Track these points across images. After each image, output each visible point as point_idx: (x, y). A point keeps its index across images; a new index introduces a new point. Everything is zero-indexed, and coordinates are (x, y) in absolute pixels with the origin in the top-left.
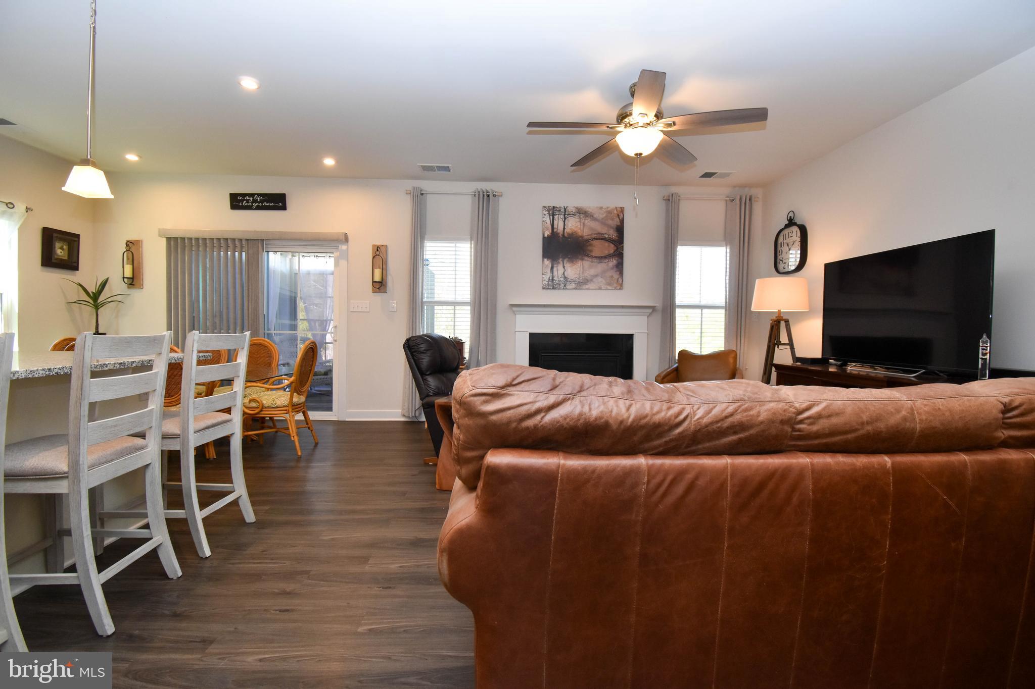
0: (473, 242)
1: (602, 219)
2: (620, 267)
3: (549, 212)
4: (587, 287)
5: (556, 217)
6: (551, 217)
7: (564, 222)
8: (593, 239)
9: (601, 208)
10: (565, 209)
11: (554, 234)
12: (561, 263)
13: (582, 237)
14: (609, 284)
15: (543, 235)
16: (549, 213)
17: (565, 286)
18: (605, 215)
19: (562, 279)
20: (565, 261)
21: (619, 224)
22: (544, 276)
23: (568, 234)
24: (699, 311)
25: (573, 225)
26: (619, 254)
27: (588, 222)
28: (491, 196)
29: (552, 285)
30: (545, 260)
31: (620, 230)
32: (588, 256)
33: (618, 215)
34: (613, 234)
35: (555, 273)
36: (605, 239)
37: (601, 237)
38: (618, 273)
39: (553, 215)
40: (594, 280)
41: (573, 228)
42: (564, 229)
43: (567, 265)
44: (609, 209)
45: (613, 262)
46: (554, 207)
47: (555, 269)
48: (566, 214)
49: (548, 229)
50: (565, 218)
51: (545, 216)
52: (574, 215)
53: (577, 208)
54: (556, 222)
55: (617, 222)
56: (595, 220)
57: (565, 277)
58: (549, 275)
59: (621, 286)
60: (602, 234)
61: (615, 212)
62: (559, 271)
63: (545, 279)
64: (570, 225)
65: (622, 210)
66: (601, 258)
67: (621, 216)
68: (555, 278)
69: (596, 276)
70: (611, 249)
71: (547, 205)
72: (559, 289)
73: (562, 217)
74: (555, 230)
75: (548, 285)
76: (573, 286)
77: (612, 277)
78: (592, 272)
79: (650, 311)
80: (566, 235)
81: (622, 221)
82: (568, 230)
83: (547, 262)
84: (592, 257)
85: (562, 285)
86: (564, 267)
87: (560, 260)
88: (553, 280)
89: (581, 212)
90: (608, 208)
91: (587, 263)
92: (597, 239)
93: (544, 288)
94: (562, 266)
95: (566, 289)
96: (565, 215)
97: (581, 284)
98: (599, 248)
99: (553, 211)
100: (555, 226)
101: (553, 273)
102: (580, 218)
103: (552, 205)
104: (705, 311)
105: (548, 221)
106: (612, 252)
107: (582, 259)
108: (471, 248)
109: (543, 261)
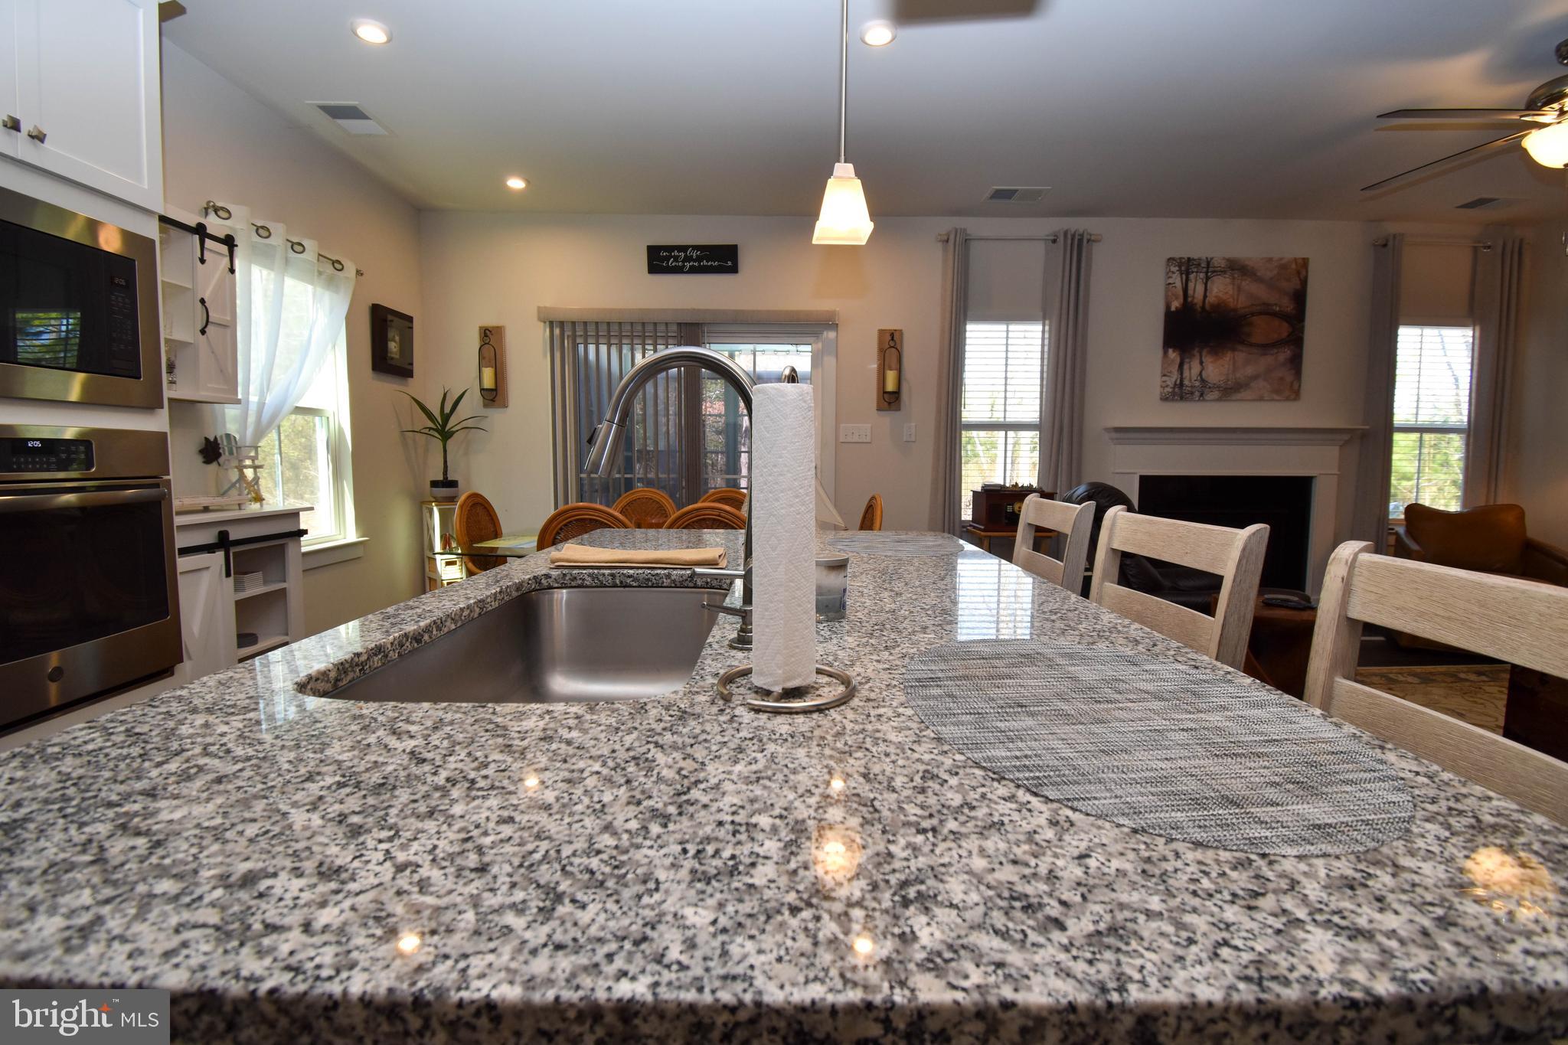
0: (1047, 322)
1: (1271, 279)
2: (1296, 362)
3: (1180, 267)
4: (1238, 396)
5: (1192, 276)
6: (1184, 276)
7: (1206, 284)
8: (1253, 314)
9: (1270, 260)
10: (1208, 263)
11: (1187, 306)
12: (1198, 355)
13: (1235, 310)
14: (1277, 392)
15: (1168, 307)
16: (1180, 271)
17: (1202, 395)
18: (1275, 272)
19: (1197, 384)
20: (1204, 354)
21: (1299, 287)
22: (1164, 378)
23: (1212, 306)
24: (1415, 436)
25: (1220, 289)
26: (1296, 340)
27: (1248, 285)
28: (1085, 241)
29: (1179, 393)
30: (1170, 351)
31: (1300, 298)
32: (1242, 342)
33: (1299, 273)
34: (1287, 305)
35: (1186, 374)
36: (1274, 314)
37: (1267, 311)
38: (1293, 372)
39: (1188, 274)
40: (1252, 384)
41: (1221, 295)
42: (1205, 296)
43: (1208, 360)
44: (1283, 262)
45: (1285, 354)
46: (1189, 259)
47: (1186, 367)
48: (1209, 269)
49: (1177, 298)
50: (1208, 278)
51: (1174, 276)
52: (1224, 272)
53: (1228, 260)
54: (1191, 285)
55: (1295, 283)
56: (1259, 280)
57: (1203, 381)
58: (1175, 376)
59: (1295, 394)
60: (1268, 305)
61: (1294, 266)
62: (1193, 370)
63: (1169, 383)
64: (1215, 290)
65: (1305, 263)
66: (1266, 347)
67: (1304, 273)
68: (1186, 382)
69: (1255, 378)
70: (1284, 330)
71: (1177, 255)
72: (1192, 400)
73: (1202, 275)
74: (1190, 299)
75: (1173, 394)
76: (1216, 394)
77: (1282, 379)
78: (1250, 370)
79: (1346, 437)
80: (1207, 307)
81: (1304, 283)
82: (1211, 299)
83: (1172, 354)
84: (1251, 345)
85: (1197, 394)
86: (1201, 363)
87: (1196, 352)
88: (1181, 384)
89: (1237, 268)
90: (1281, 259)
91: (1241, 356)
92: (1260, 313)
93: (1165, 399)
94: (1198, 361)
95: (1204, 400)
96: (1207, 273)
97: (1229, 391)
98: (1262, 329)
99: (1186, 266)
100: (1190, 292)
101: (1182, 374)
102: (1234, 278)
103: (1186, 256)
104: (1427, 437)
105: (1178, 284)
106: (1285, 335)
107: (1234, 350)
108: (1043, 332)
109: (1165, 353)
